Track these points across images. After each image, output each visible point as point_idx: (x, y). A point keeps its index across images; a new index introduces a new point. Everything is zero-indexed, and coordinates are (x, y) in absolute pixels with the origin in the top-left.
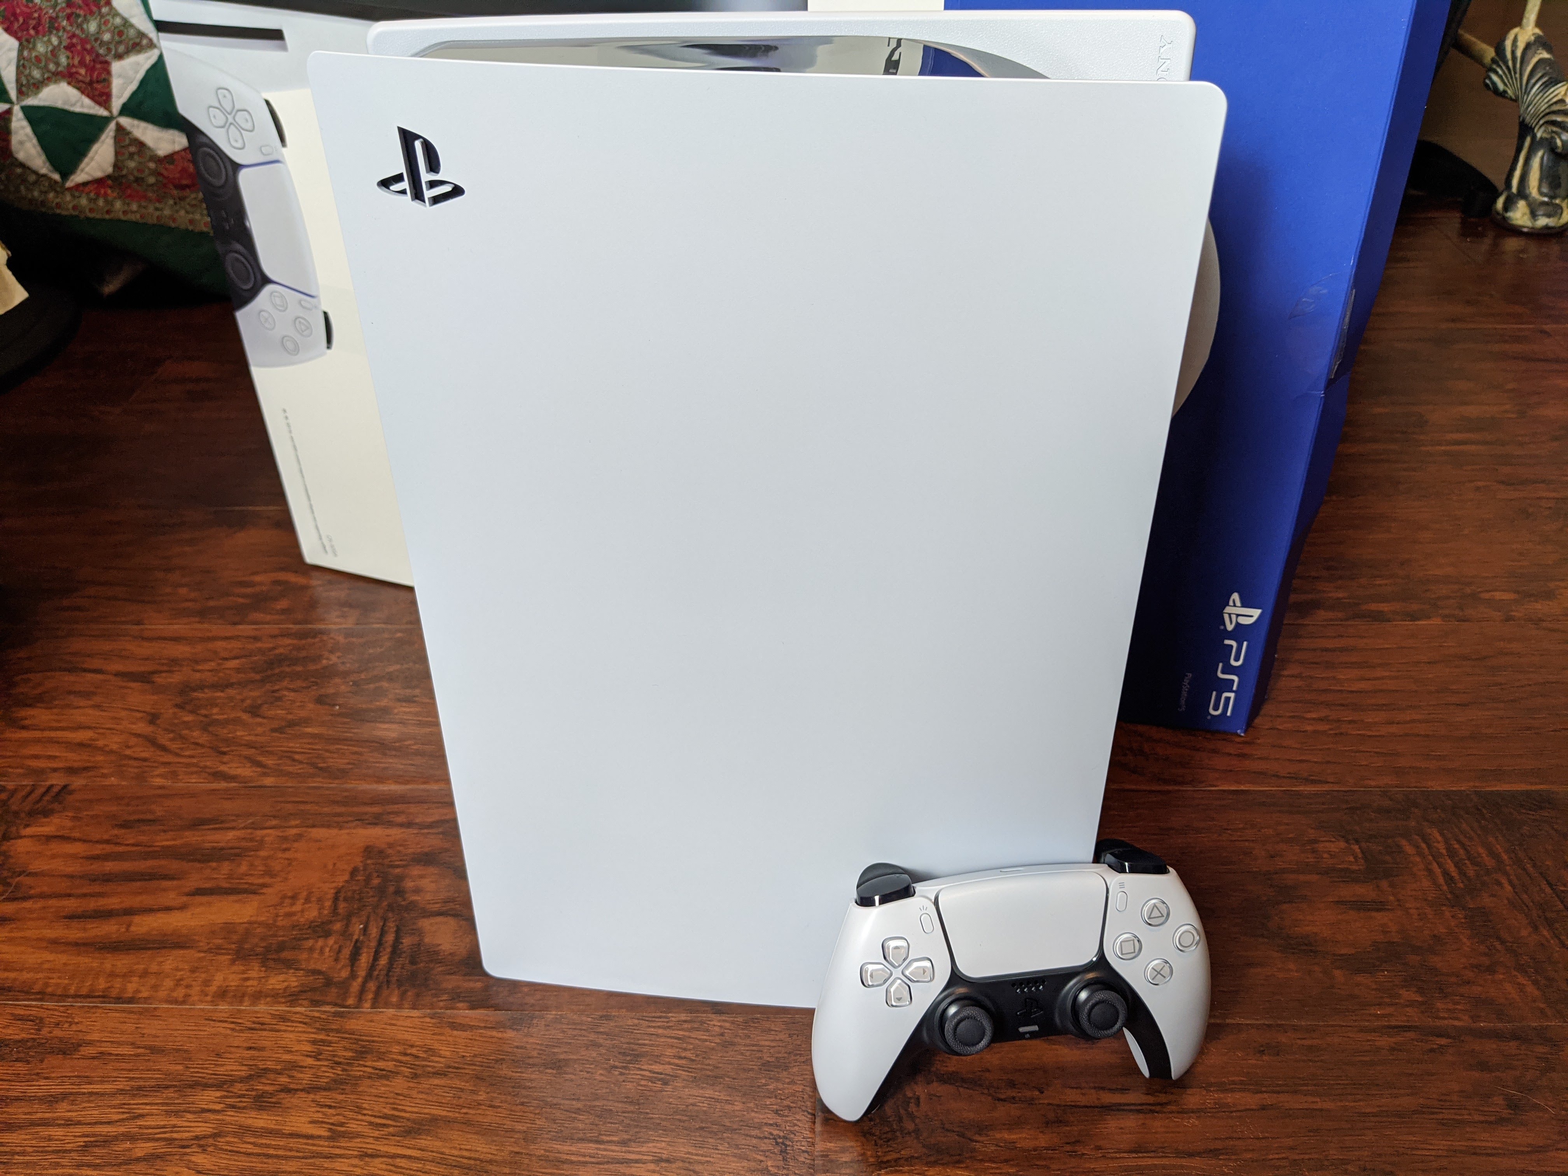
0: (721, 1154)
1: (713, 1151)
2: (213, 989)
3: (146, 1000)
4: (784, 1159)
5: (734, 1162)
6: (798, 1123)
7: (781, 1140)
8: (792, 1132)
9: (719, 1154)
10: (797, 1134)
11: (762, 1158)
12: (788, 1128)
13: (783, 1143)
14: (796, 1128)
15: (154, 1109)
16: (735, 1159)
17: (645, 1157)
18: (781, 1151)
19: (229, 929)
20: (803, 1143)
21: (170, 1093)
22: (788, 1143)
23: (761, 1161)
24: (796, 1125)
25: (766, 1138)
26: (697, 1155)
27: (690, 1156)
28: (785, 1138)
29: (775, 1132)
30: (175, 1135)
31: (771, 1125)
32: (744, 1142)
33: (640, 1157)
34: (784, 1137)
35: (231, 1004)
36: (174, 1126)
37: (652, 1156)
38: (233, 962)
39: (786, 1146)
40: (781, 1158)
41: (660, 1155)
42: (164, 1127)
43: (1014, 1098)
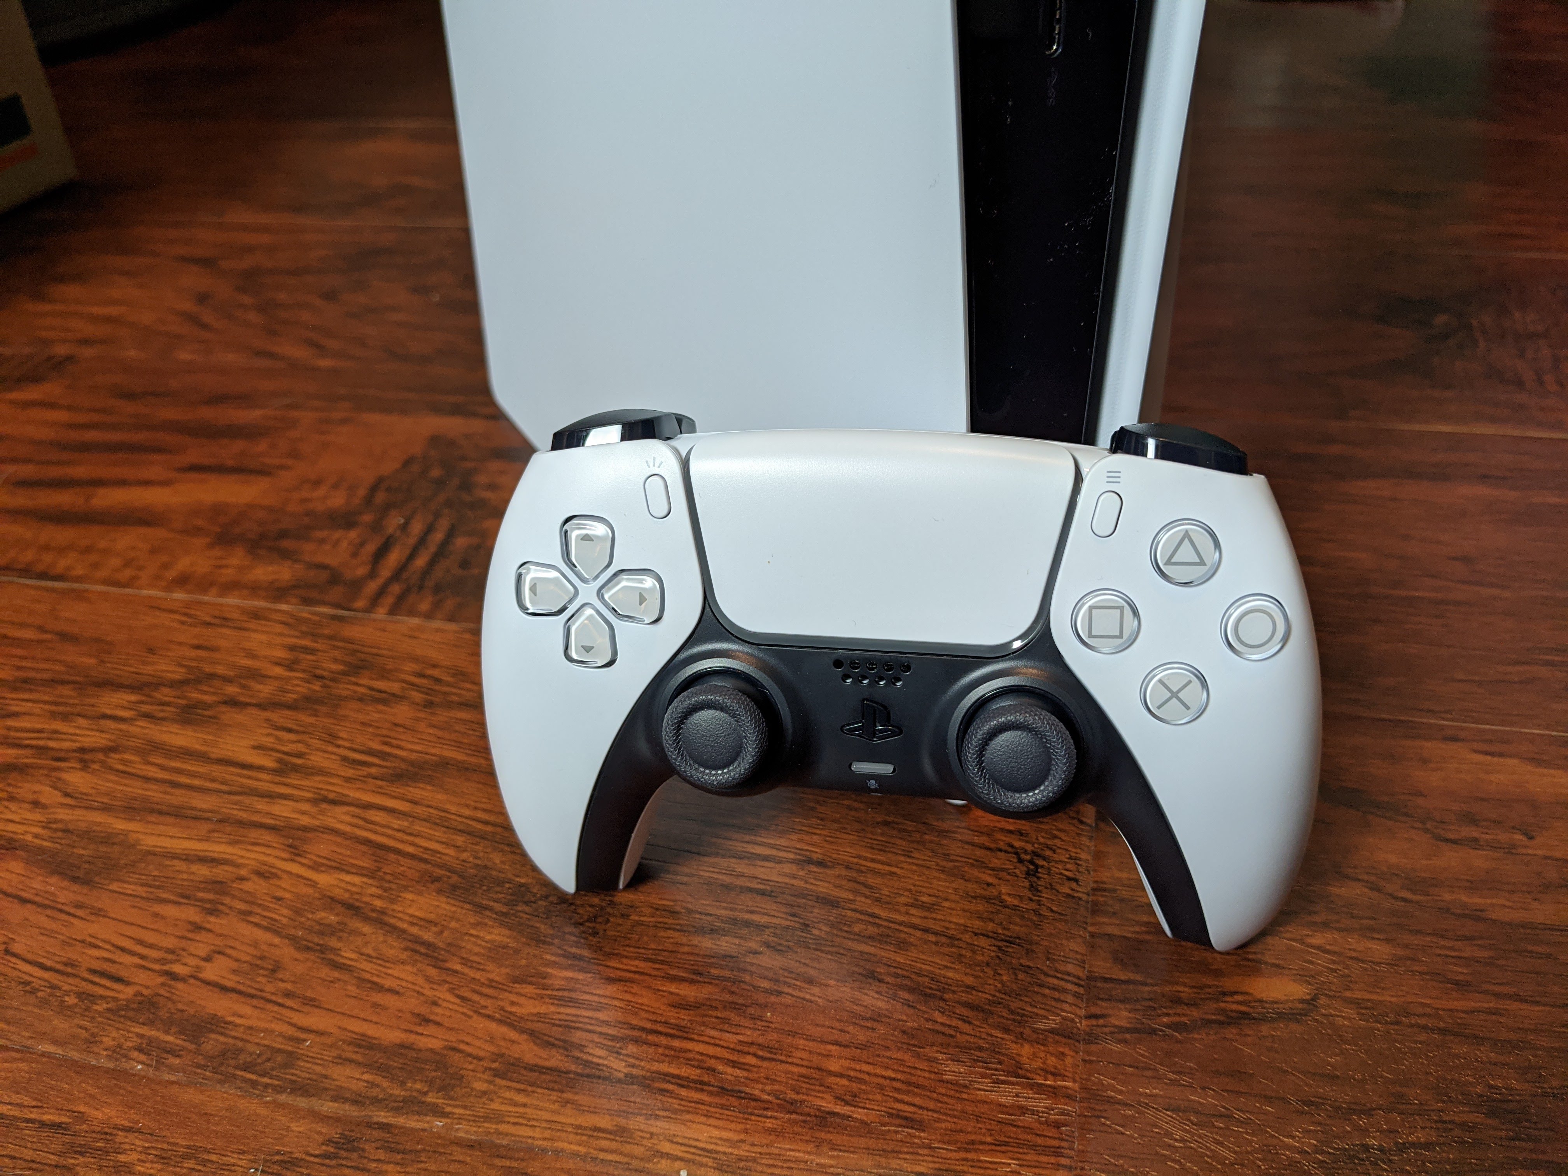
0: (917, 865)
1: (902, 858)
2: (172, 573)
3: (78, 579)
4: (1033, 888)
5: (939, 879)
6: (1062, 835)
7: (1028, 857)
8: (1048, 847)
9: (913, 863)
10: (1058, 851)
11: (991, 880)
12: (1042, 840)
13: (1031, 862)
14: (1058, 842)
15: (37, 708)
16: (942, 876)
17: (781, 854)
18: (1028, 873)
19: (218, 510)
20: (1068, 866)
21: (66, 691)
22: (1040, 862)
23: (989, 884)
24: (1056, 837)
25: (1000, 850)
26: (873, 860)
27: (861, 862)
28: (1035, 854)
29: (1017, 844)
30: (52, 744)
31: (1011, 832)
32: (959, 851)
33: (774, 852)
34: (1033, 852)
35: (189, 592)
36: (56, 732)
37: (796, 853)
38: (211, 546)
39: (1037, 866)
40: (1027, 883)
41: (808, 853)
42: (40, 731)
43: (1476, 840)
